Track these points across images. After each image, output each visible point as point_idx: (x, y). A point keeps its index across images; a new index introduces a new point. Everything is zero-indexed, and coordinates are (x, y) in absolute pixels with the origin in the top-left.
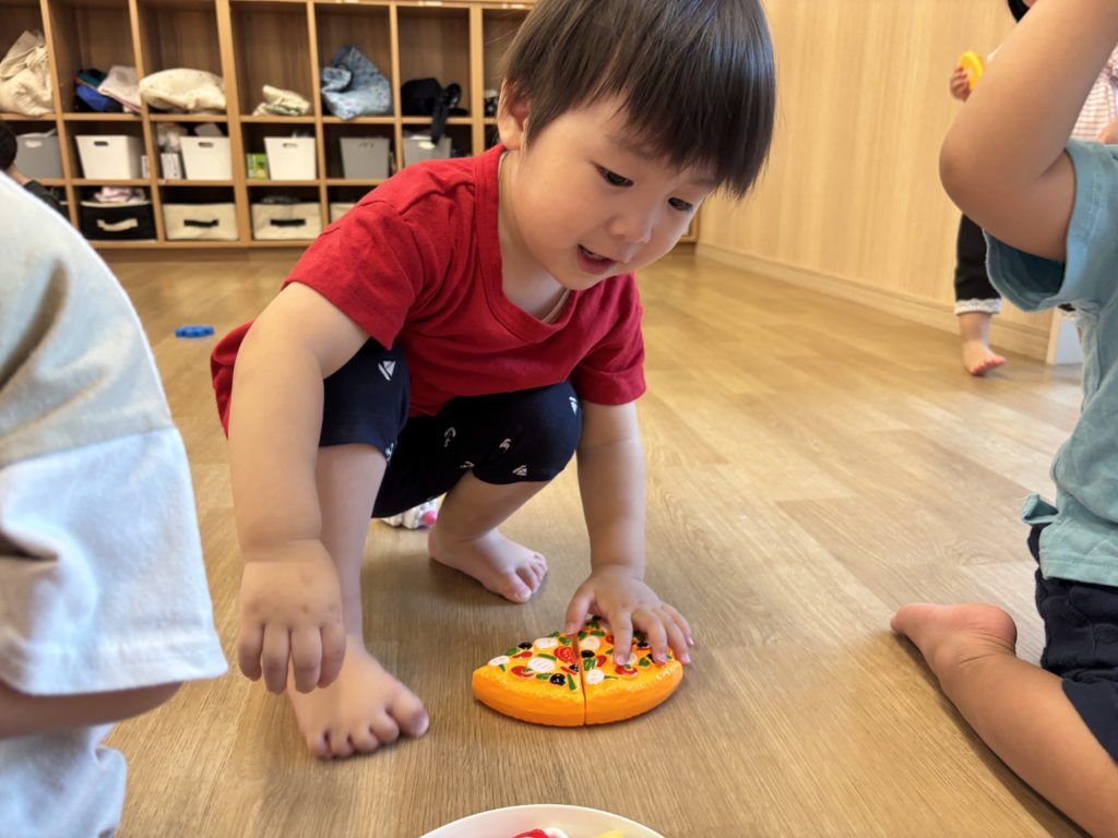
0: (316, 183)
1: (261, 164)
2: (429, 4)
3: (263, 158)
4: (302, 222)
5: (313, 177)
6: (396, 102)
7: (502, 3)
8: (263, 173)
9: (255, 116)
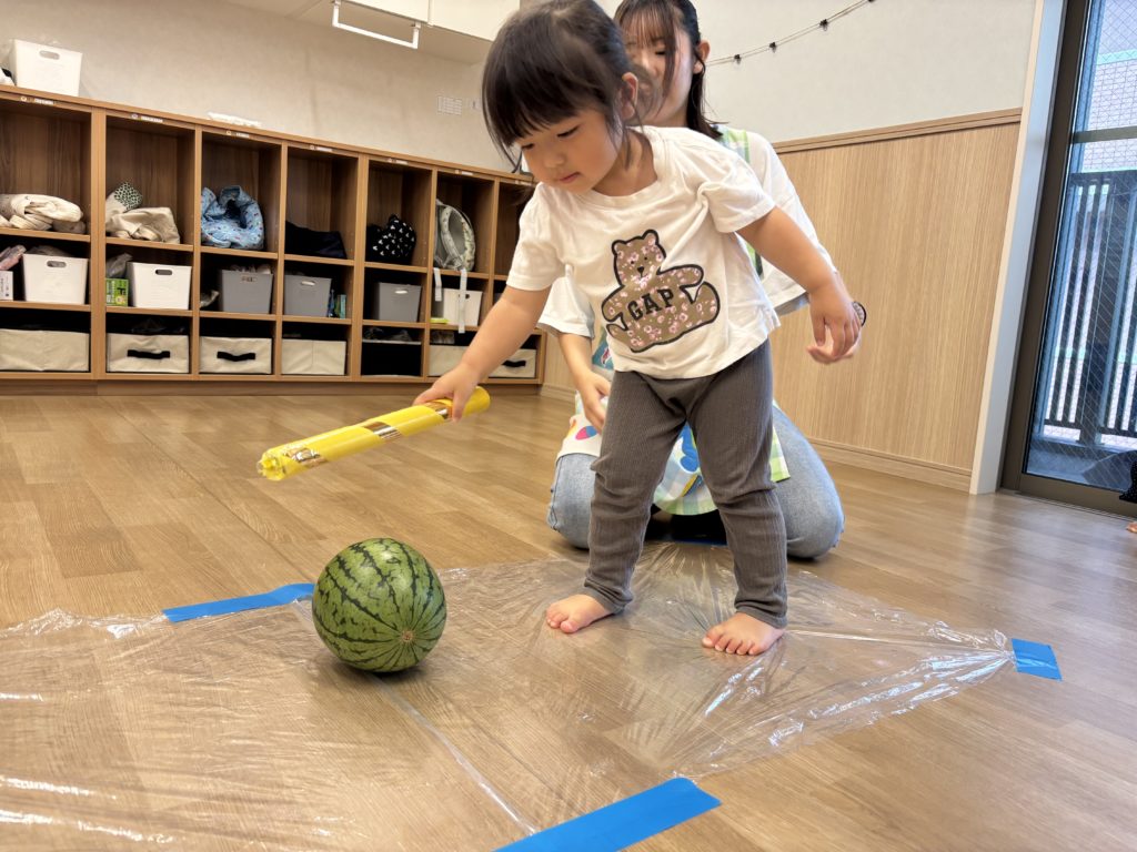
0: (189, 314)
1: (122, 290)
2: (319, 149)
3: (124, 283)
4: (166, 355)
5: (186, 307)
6: (277, 239)
7: (388, 157)
8: (122, 300)
9: (122, 238)
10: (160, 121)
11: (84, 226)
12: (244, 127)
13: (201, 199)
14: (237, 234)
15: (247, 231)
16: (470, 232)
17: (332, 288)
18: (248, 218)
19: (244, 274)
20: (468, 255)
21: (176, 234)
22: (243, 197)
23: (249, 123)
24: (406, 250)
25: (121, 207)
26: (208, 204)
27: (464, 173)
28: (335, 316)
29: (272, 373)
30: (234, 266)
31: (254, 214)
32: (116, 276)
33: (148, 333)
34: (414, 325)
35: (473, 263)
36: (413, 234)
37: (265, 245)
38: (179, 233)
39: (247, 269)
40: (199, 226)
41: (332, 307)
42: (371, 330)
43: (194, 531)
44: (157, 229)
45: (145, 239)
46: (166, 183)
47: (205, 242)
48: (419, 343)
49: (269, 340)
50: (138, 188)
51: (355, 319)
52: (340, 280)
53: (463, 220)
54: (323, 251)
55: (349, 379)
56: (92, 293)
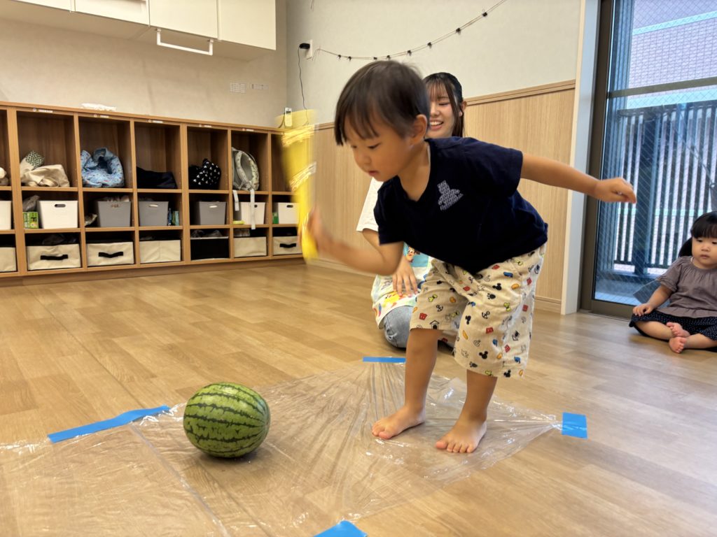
0: (78, 230)
1: (34, 218)
2: (154, 122)
3: (35, 214)
4: (65, 257)
5: (76, 226)
6: (132, 180)
7: (199, 124)
8: (35, 225)
9: (32, 186)
10: (51, 112)
11: (7, 180)
12: (105, 111)
13: (81, 159)
14: (106, 178)
15: (112, 176)
16: (255, 166)
17: (169, 206)
18: (113, 167)
19: (113, 202)
20: (255, 180)
21: (66, 180)
22: (108, 155)
23: (108, 108)
24: (214, 180)
25: (30, 167)
26: (86, 161)
27: (248, 130)
28: (173, 224)
29: (135, 263)
30: (105, 199)
31: (116, 165)
32: (30, 210)
33: (53, 244)
34: (223, 226)
35: (258, 185)
36: (219, 170)
37: (125, 184)
38: (69, 180)
39: (115, 199)
40: (81, 175)
41: (170, 219)
42: (196, 232)
43: (73, 378)
44: (54, 178)
45: (47, 186)
46: (58, 149)
47: (85, 185)
48: (227, 237)
49: (131, 243)
50: (41, 153)
51: (185, 226)
52: (174, 202)
53: (250, 159)
54: (162, 185)
55: (184, 263)
56: (15, 222)
